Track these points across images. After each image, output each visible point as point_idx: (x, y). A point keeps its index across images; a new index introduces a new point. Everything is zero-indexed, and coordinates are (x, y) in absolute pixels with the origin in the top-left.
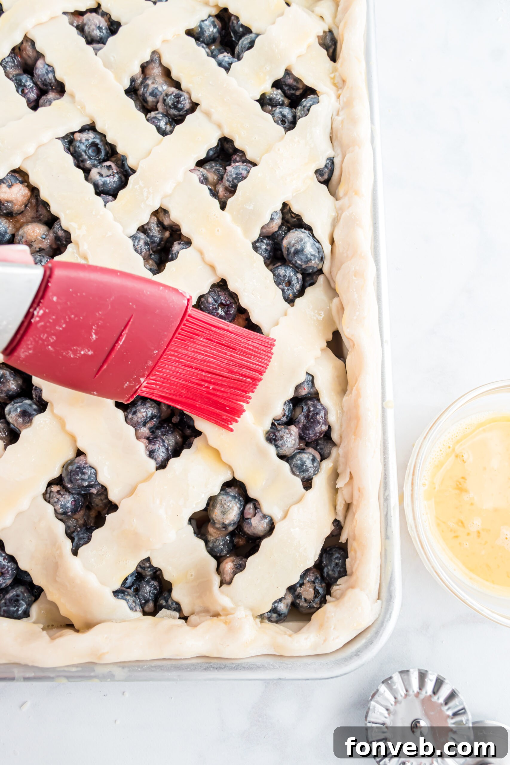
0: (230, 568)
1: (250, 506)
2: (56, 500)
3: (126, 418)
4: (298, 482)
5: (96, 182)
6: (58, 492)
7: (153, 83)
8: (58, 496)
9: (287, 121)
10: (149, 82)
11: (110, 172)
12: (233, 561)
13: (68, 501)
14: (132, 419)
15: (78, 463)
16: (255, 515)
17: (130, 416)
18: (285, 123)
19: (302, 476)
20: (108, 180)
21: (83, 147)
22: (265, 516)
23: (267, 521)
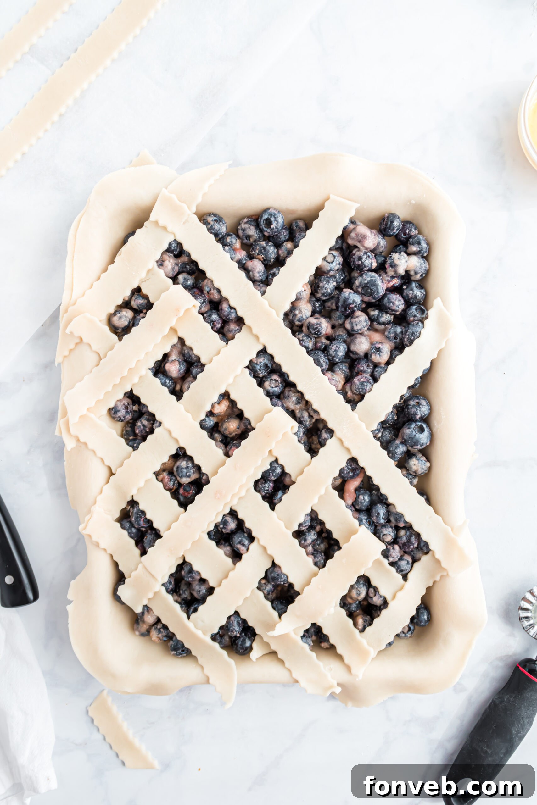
0: (362, 622)
1: (371, 590)
2: (264, 588)
3: (300, 543)
4: (399, 577)
5: (268, 391)
6: (265, 583)
7: (299, 313)
8: (266, 586)
9: (398, 338)
10: (297, 312)
11: (277, 384)
12: (362, 618)
13: (269, 587)
14: (304, 544)
15: (277, 572)
16: (375, 595)
17: (303, 542)
18: (397, 339)
19: (401, 573)
20: (276, 389)
21: (258, 367)
22: (381, 596)
23: (382, 599)
